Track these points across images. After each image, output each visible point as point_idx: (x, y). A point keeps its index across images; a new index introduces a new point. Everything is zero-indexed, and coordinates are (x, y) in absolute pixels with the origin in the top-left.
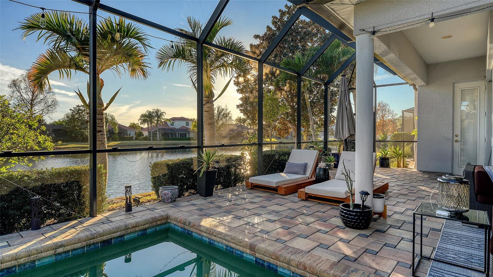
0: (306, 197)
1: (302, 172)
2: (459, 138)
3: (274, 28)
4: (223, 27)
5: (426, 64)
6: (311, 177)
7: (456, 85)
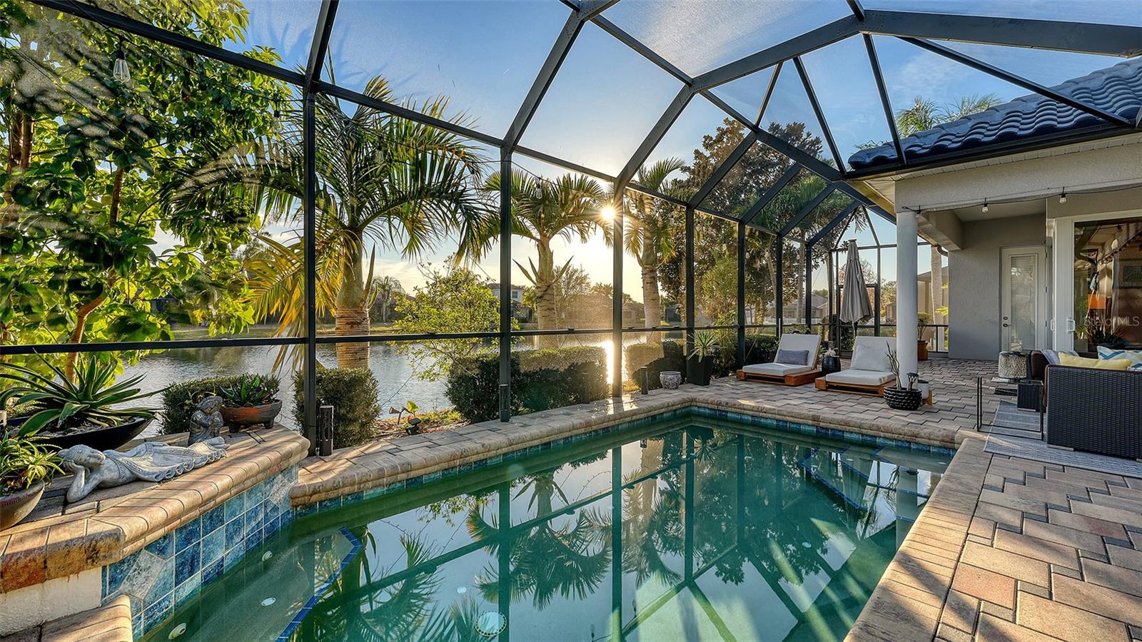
0: (827, 388)
1: (803, 361)
2: (1008, 322)
3: (707, 153)
4: (670, 171)
5: (961, 221)
6: (816, 367)
7: (1003, 251)
